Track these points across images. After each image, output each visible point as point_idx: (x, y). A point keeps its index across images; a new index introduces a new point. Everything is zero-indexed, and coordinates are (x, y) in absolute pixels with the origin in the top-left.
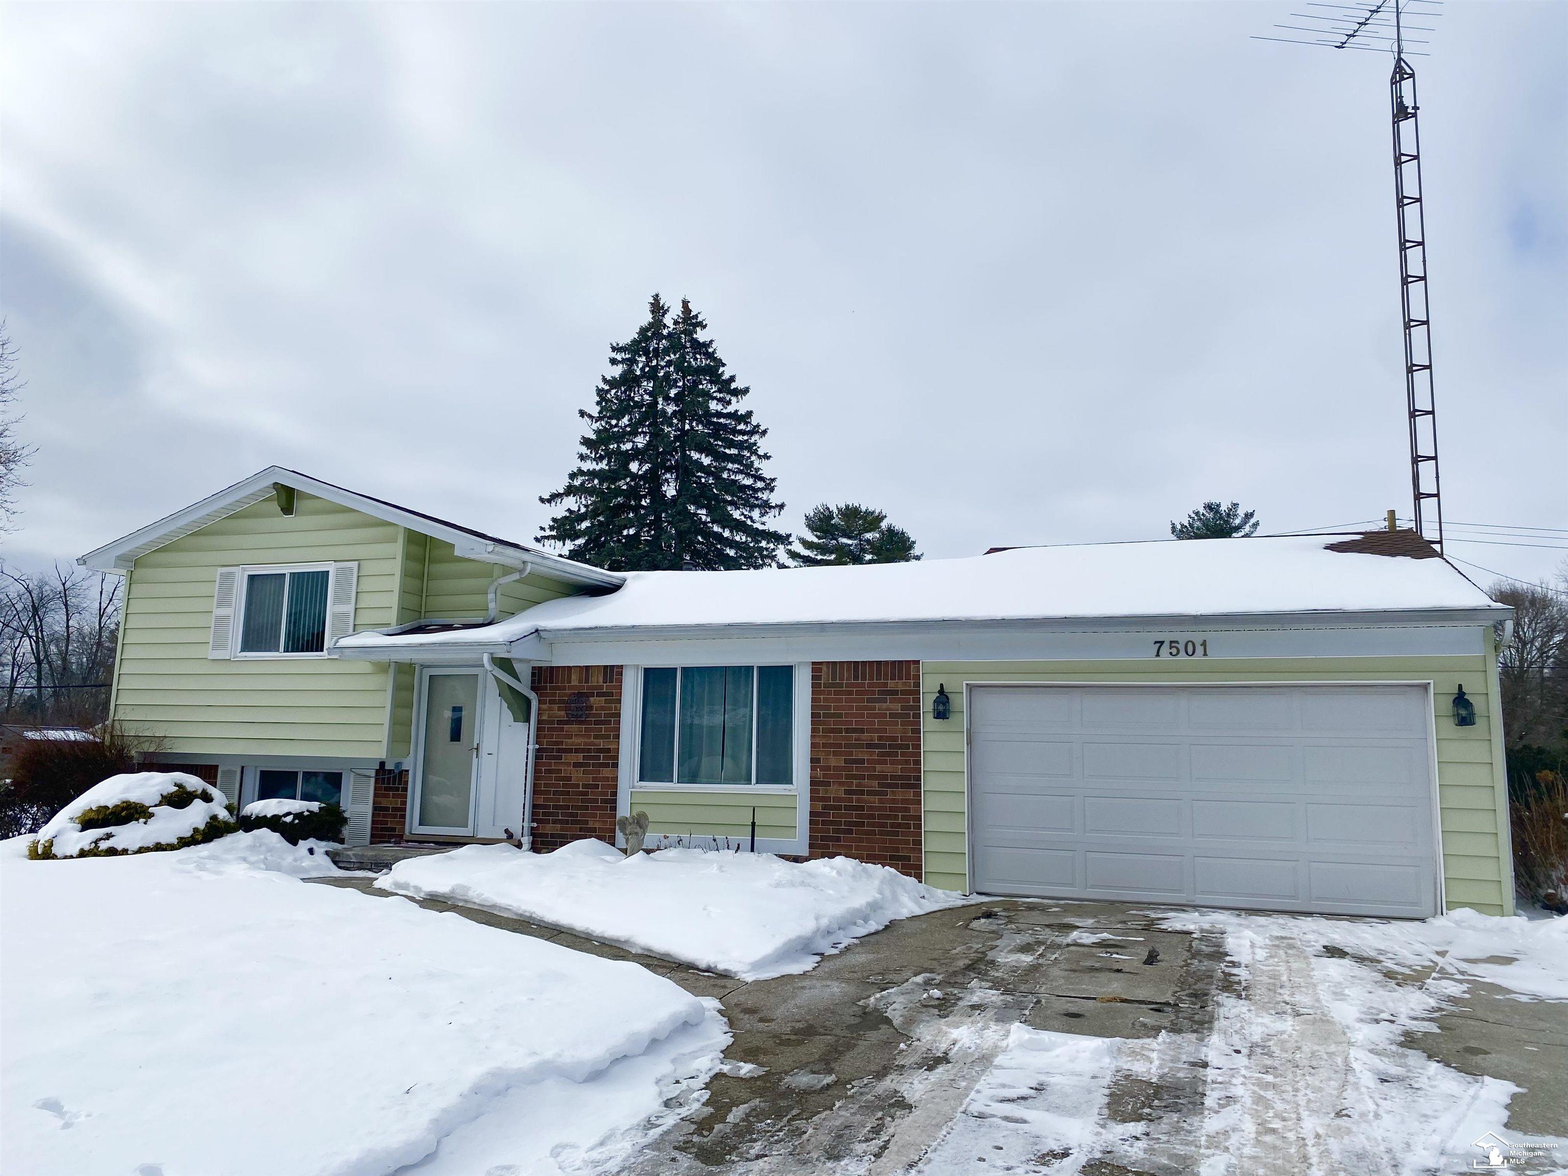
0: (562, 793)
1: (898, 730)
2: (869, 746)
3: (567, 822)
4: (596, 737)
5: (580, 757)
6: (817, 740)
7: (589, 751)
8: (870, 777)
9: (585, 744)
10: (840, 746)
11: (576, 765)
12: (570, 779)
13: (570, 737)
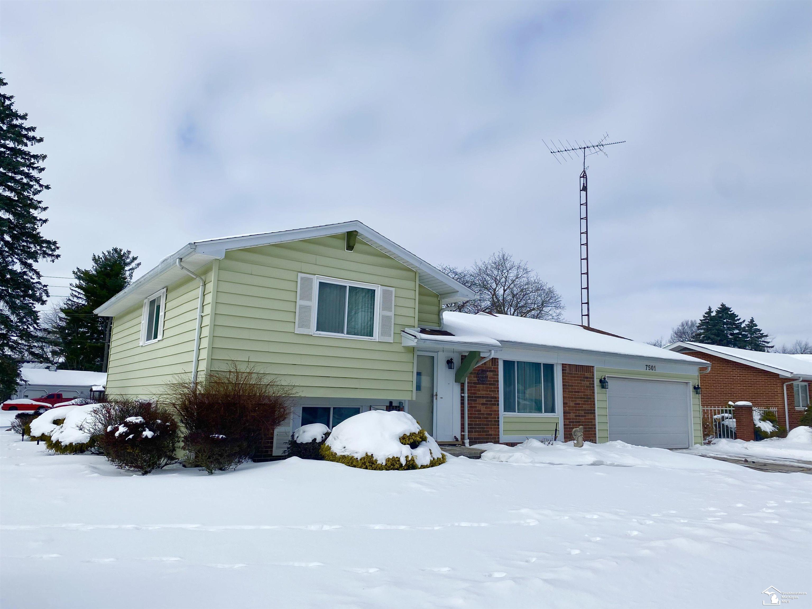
0: (478, 418)
1: (588, 392)
2: (581, 398)
3: (480, 432)
4: (490, 391)
5: (484, 401)
6: (565, 395)
7: (488, 397)
8: (582, 410)
9: (486, 394)
10: (572, 398)
11: (483, 404)
12: (480, 411)
13: (479, 391)
